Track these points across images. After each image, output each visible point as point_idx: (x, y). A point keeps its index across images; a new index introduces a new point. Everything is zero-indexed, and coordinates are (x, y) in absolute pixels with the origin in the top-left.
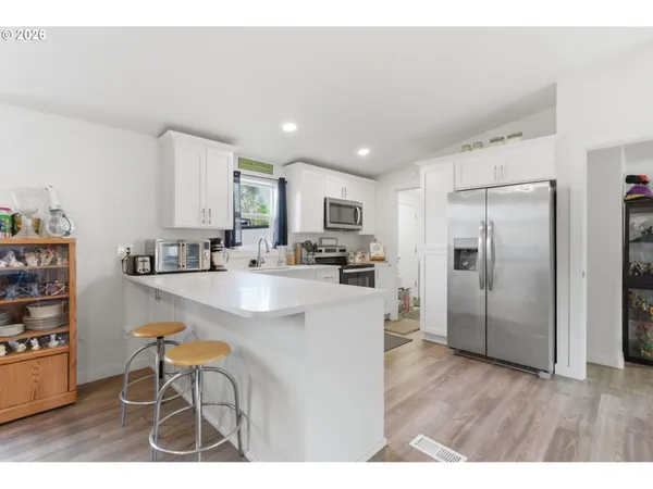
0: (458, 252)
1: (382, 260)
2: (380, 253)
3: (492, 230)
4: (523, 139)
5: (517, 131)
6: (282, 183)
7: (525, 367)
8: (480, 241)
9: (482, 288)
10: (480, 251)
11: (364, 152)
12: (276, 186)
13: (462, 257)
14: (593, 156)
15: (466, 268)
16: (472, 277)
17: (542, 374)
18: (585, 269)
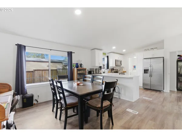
0: (145, 70)
1: (126, 72)
2: (125, 71)
3: (152, 66)
4: (157, 49)
5: (156, 47)
6: (108, 57)
7: (158, 90)
8: (149, 68)
9: (150, 77)
10: (149, 70)
11: (124, 51)
12: (106, 57)
13: (146, 71)
14: (171, 53)
15: (147, 73)
16: (148, 75)
17: (161, 91)
18: (169, 73)
